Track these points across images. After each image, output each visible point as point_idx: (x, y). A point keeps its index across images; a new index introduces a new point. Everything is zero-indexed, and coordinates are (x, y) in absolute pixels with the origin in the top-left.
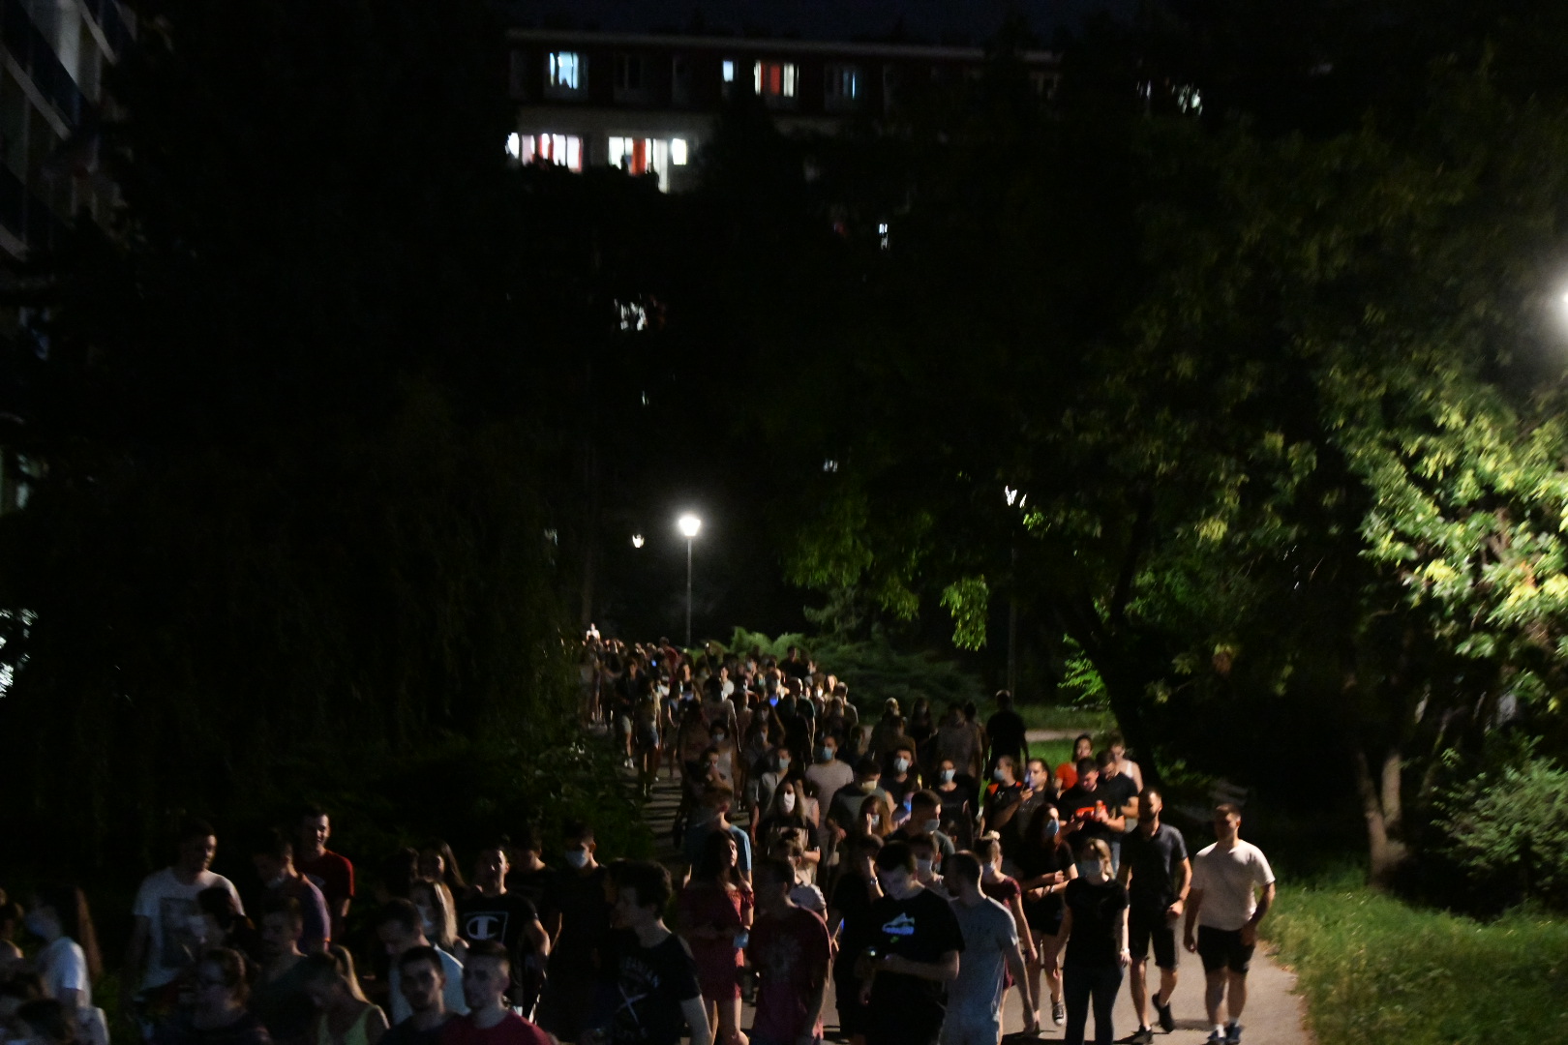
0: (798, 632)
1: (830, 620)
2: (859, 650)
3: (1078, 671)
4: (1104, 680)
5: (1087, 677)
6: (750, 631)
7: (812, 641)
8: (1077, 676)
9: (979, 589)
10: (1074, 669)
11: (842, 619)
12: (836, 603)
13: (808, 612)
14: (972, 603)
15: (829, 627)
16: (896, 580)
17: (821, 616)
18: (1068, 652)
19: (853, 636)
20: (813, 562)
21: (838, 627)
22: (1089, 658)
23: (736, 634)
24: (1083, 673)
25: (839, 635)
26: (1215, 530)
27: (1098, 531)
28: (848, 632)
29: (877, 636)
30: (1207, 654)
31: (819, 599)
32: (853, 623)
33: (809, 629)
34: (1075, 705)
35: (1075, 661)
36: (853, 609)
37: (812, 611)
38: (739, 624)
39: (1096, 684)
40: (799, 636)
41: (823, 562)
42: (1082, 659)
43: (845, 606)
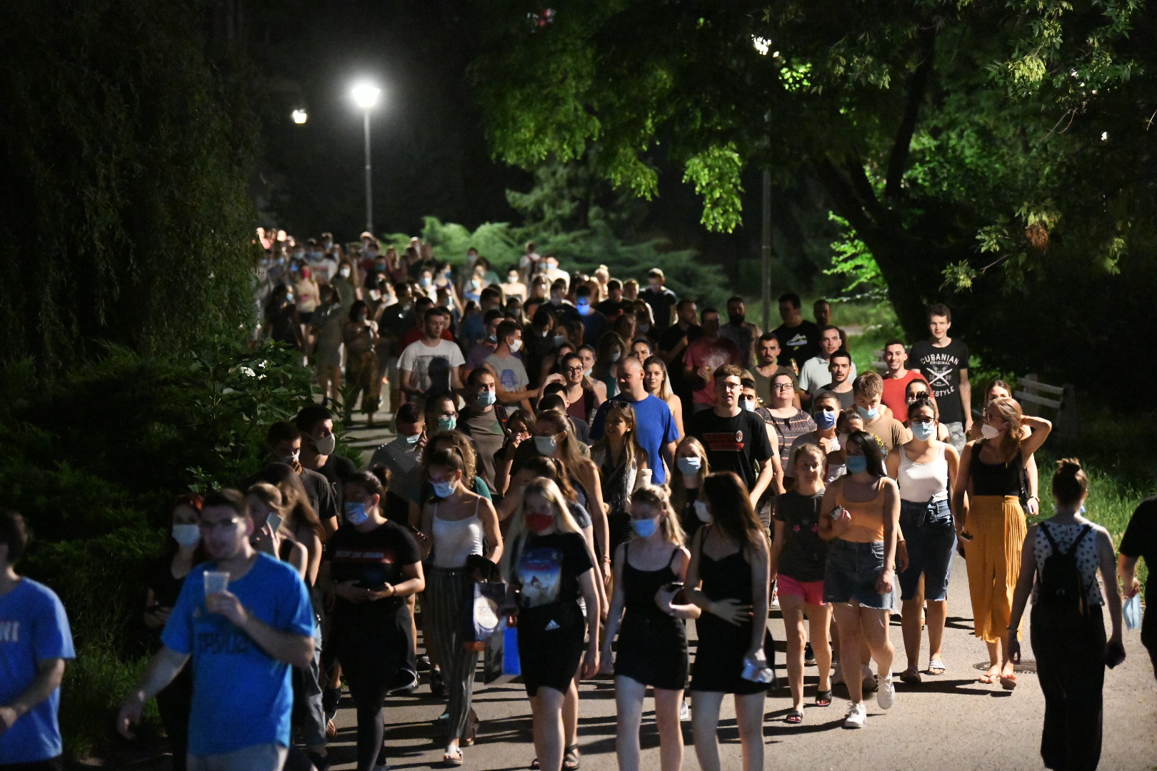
0: (500, 221)
1: (539, 205)
2: (574, 240)
3: (849, 254)
4: (879, 263)
5: (858, 262)
6: (444, 221)
7: (518, 232)
8: (845, 261)
9: (730, 160)
10: (844, 252)
11: (553, 204)
12: (545, 185)
13: (512, 196)
14: (721, 178)
15: (537, 215)
16: (630, 151)
17: (526, 201)
18: (834, 233)
19: (568, 224)
20: (526, 134)
21: (549, 213)
22: (859, 239)
23: (428, 227)
24: (853, 256)
25: (550, 223)
26: (1032, 69)
27: (886, 81)
28: (561, 218)
29: (595, 223)
30: (1017, 225)
31: (525, 181)
32: (567, 208)
33: (515, 217)
34: (846, 295)
35: (843, 243)
36: (566, 192)
37: (517, 195)
38: (430, 213)
39: (869, 269)
40: (503, 225)
41: (540, 131)
42: (852, 240)
43: (555, 189)
